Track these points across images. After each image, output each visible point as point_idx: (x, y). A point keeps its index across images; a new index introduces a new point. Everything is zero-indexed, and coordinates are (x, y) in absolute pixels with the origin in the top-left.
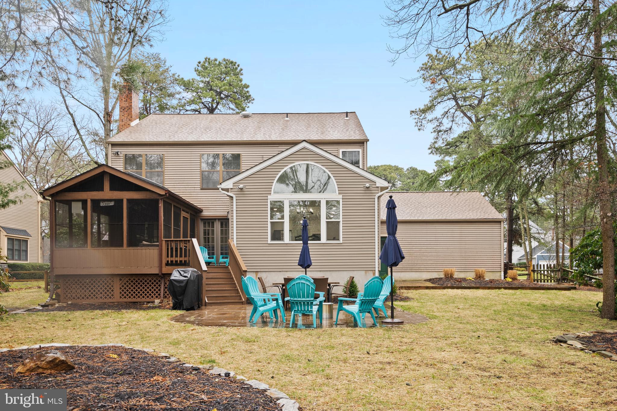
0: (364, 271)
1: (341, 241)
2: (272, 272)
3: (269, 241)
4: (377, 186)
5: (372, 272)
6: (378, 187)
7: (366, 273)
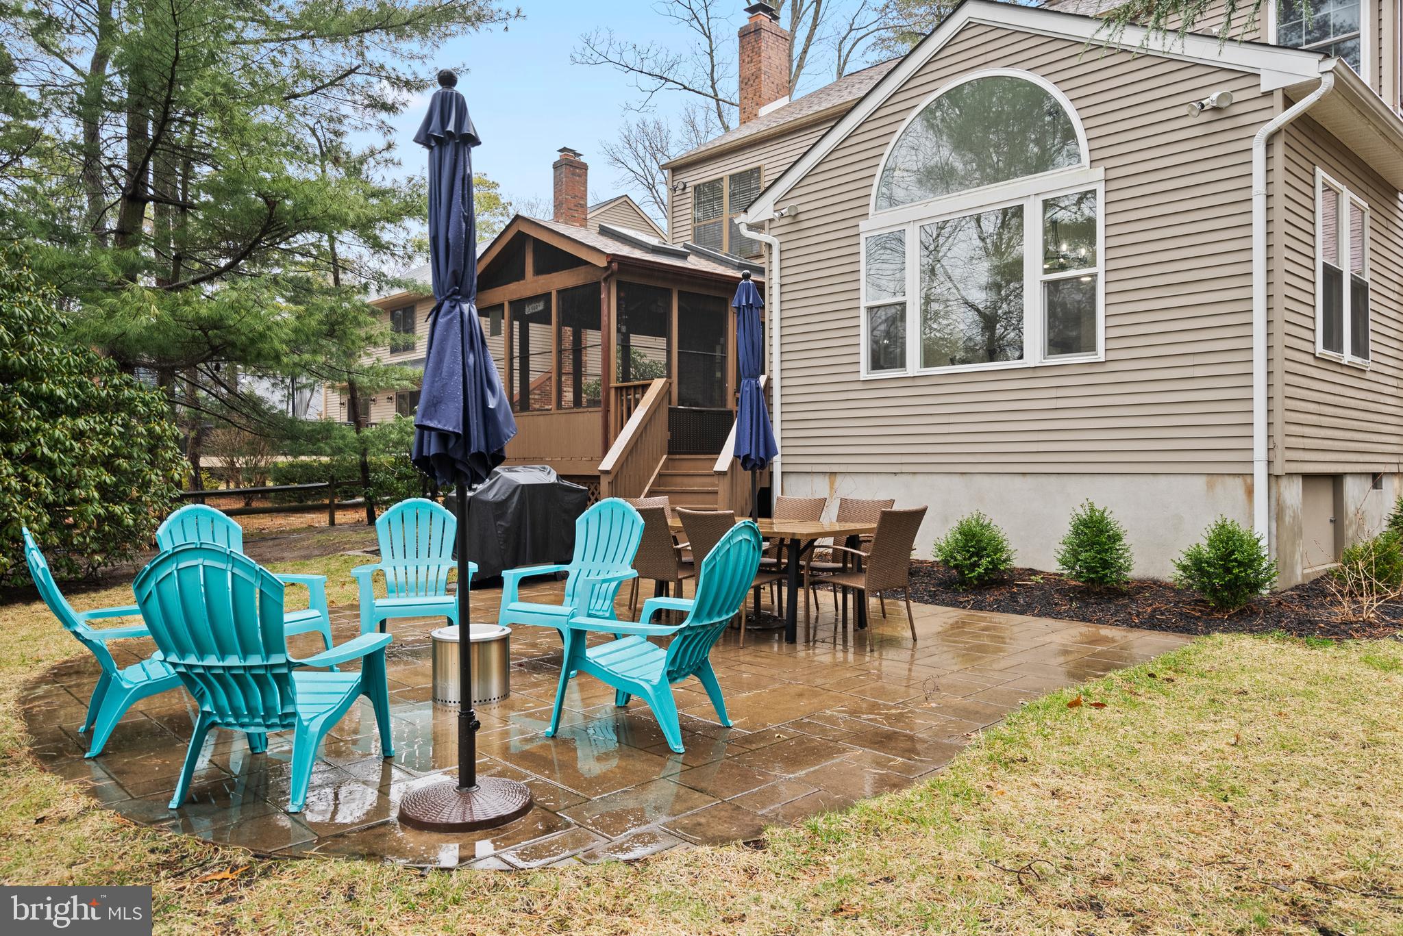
0: (1203, 479)
1: (1101, 355)
2: (871, 477)
3: (864, 372)
4: (1264, 88)
5: (1239, 481)
6: (1269, 94)
7: (1210, 486)
